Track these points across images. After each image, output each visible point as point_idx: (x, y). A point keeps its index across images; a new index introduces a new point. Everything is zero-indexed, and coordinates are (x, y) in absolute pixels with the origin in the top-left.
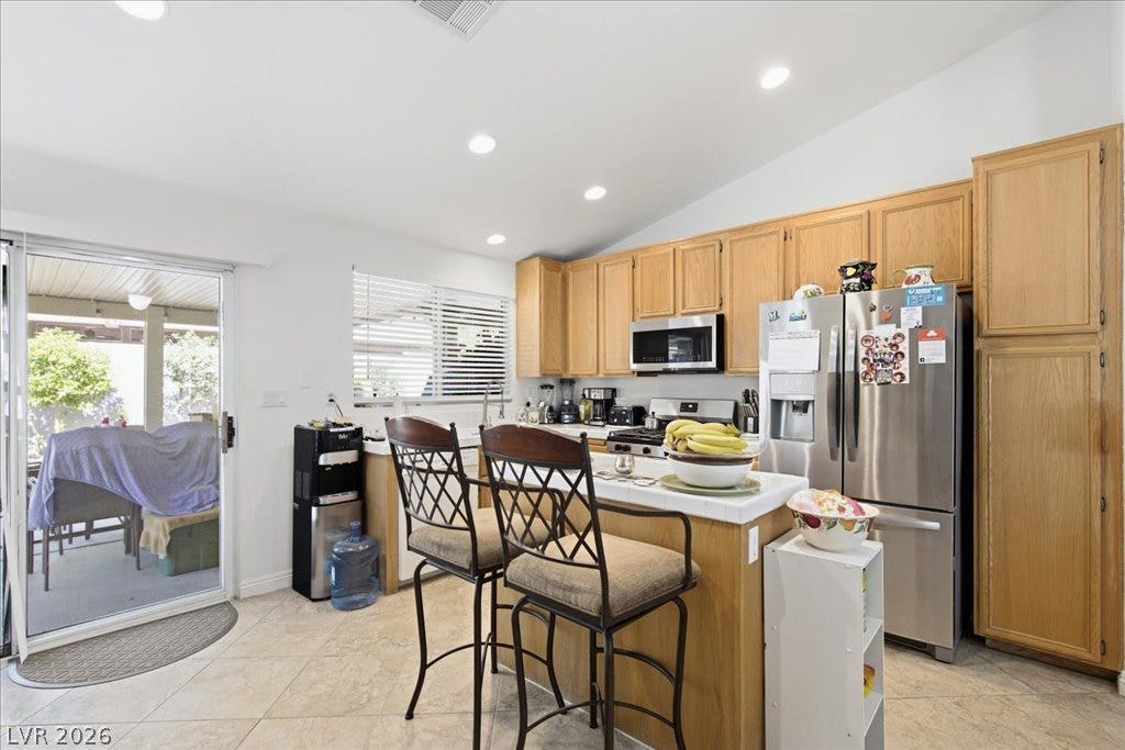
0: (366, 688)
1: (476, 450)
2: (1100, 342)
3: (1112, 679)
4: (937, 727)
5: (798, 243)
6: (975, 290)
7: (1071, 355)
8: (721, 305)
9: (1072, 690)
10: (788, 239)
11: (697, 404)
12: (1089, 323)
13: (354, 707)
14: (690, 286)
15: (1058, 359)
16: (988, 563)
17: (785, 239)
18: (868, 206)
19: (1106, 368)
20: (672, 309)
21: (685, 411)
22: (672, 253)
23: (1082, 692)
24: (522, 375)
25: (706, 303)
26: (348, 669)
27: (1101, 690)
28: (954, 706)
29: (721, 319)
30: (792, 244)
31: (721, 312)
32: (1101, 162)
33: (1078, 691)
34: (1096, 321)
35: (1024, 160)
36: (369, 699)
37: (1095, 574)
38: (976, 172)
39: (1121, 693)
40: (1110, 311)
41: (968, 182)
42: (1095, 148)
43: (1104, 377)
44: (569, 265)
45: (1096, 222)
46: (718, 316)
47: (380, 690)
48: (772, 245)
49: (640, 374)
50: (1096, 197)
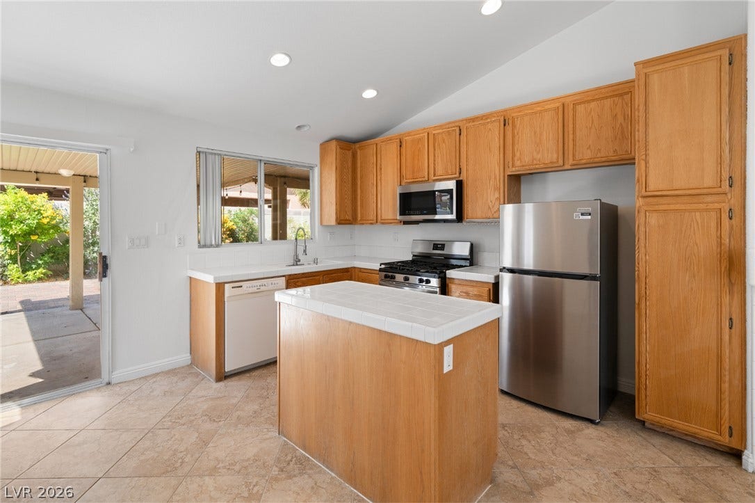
0: (182, 454)
1: (284, 278)
2: (729, 201)
3: (736, 455)
4: (596, 493)
5: (514, 126)
6: (636, 162)
7: (707, 210)
8: (460, 173)
9: (707, 464)
10: (507, 124)
11: (444, 245)
12: (721, 187)
13: (169, 469)
14: (439, 160)
15: (698, 214)
16: (646, 366)
17: (505, 125)
18: (563, 100)
19: (733, 221)
20: (426, 176)
21: (436, 249)
22: (426, 137)
23: (714, 465)
24: (325, 223)
25: (450, 172)
26: (173, 439)
27: (729, 464)
28: (613, 475)
29: (460, 184)
30: (509, 128)
31: (461, 179)
32: (730, 64)
33: (710, 464)
34: (726, 184)
35: (673, 64)
36: (182, 463)
37: (725, 376)
38: (638, 74)
39: (743, 467)
40: (737, 177)
41: (633, 81)
42: (725, 53)
43: (731, 227)
44: (357, 145)
45: (726, 109)
46: (457, 181)
47: (192, 456)
48: (495, 130)
49: (406, 223)
50: (726, 91)
